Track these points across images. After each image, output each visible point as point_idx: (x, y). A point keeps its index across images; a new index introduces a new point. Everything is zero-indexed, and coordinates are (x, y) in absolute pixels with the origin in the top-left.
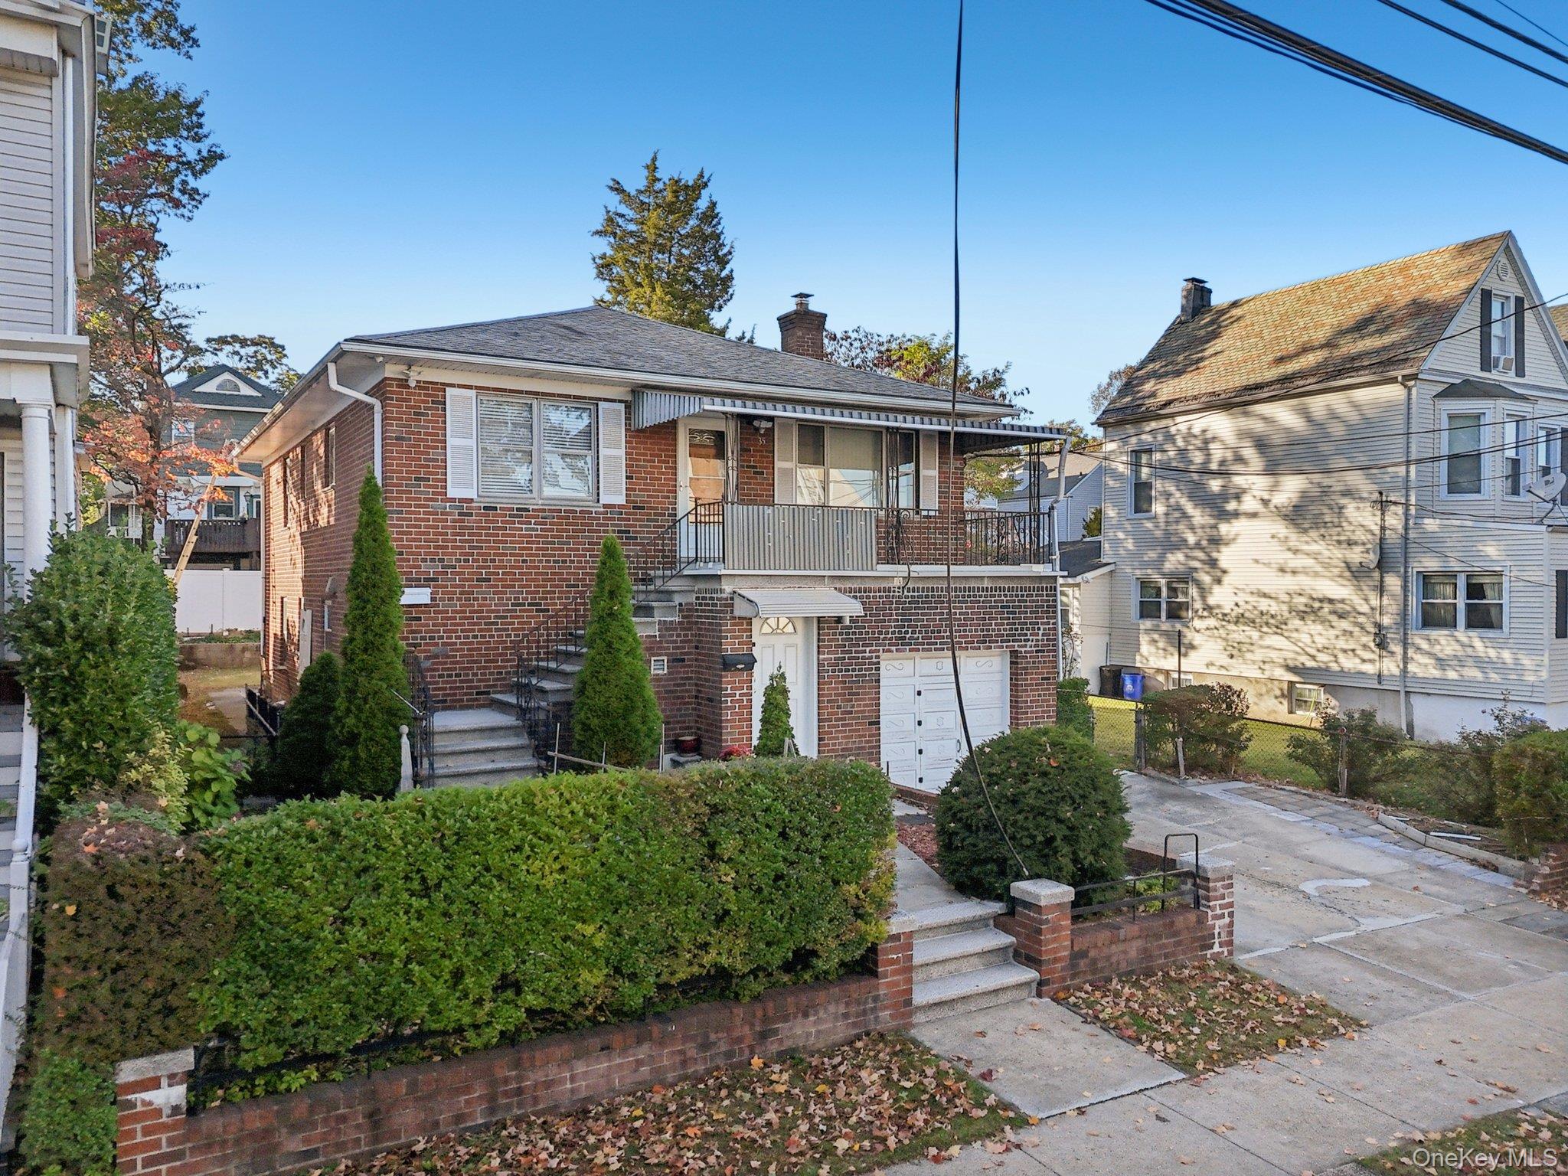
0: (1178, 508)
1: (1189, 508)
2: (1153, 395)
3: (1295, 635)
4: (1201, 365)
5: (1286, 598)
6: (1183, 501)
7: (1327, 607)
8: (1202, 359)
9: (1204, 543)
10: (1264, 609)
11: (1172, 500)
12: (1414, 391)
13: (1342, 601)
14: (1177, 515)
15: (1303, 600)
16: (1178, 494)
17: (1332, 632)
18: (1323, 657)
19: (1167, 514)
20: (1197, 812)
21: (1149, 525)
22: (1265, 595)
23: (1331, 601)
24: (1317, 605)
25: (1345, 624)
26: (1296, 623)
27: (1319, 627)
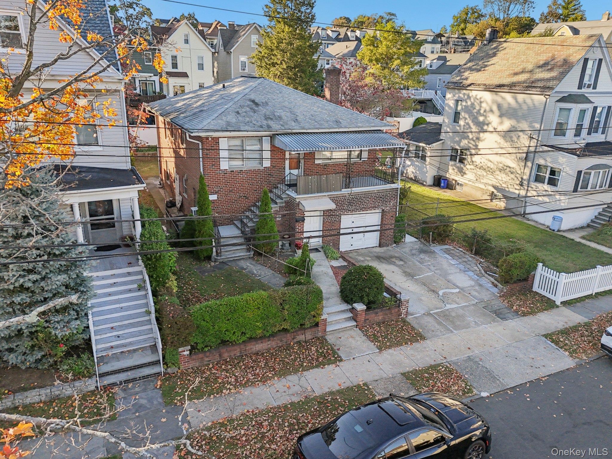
0: (468, 124)
1: (472, 125)
2: (466, 79)
3: (497, 176)
4: (487, 68)
5: (496, 163)
6: (470, 122)
7: (508, 169)
8: (486, 66)
9: (475, 139)
10: (489, 166)
11: (467, 121)
12: (548, 100)
13: (513, 168)
14: (467, 127)
15: (501, 165)
16: (469, 119)
17: (509, 178)
18: (504, 185)
19: (464, 126)
20: (428, 259)
21: (458, 128)
22: (490, 161)
23: (510, 167)
24: (505, 168)
25: (512, 176)
26: (498, 172)
27: (505, 176)
